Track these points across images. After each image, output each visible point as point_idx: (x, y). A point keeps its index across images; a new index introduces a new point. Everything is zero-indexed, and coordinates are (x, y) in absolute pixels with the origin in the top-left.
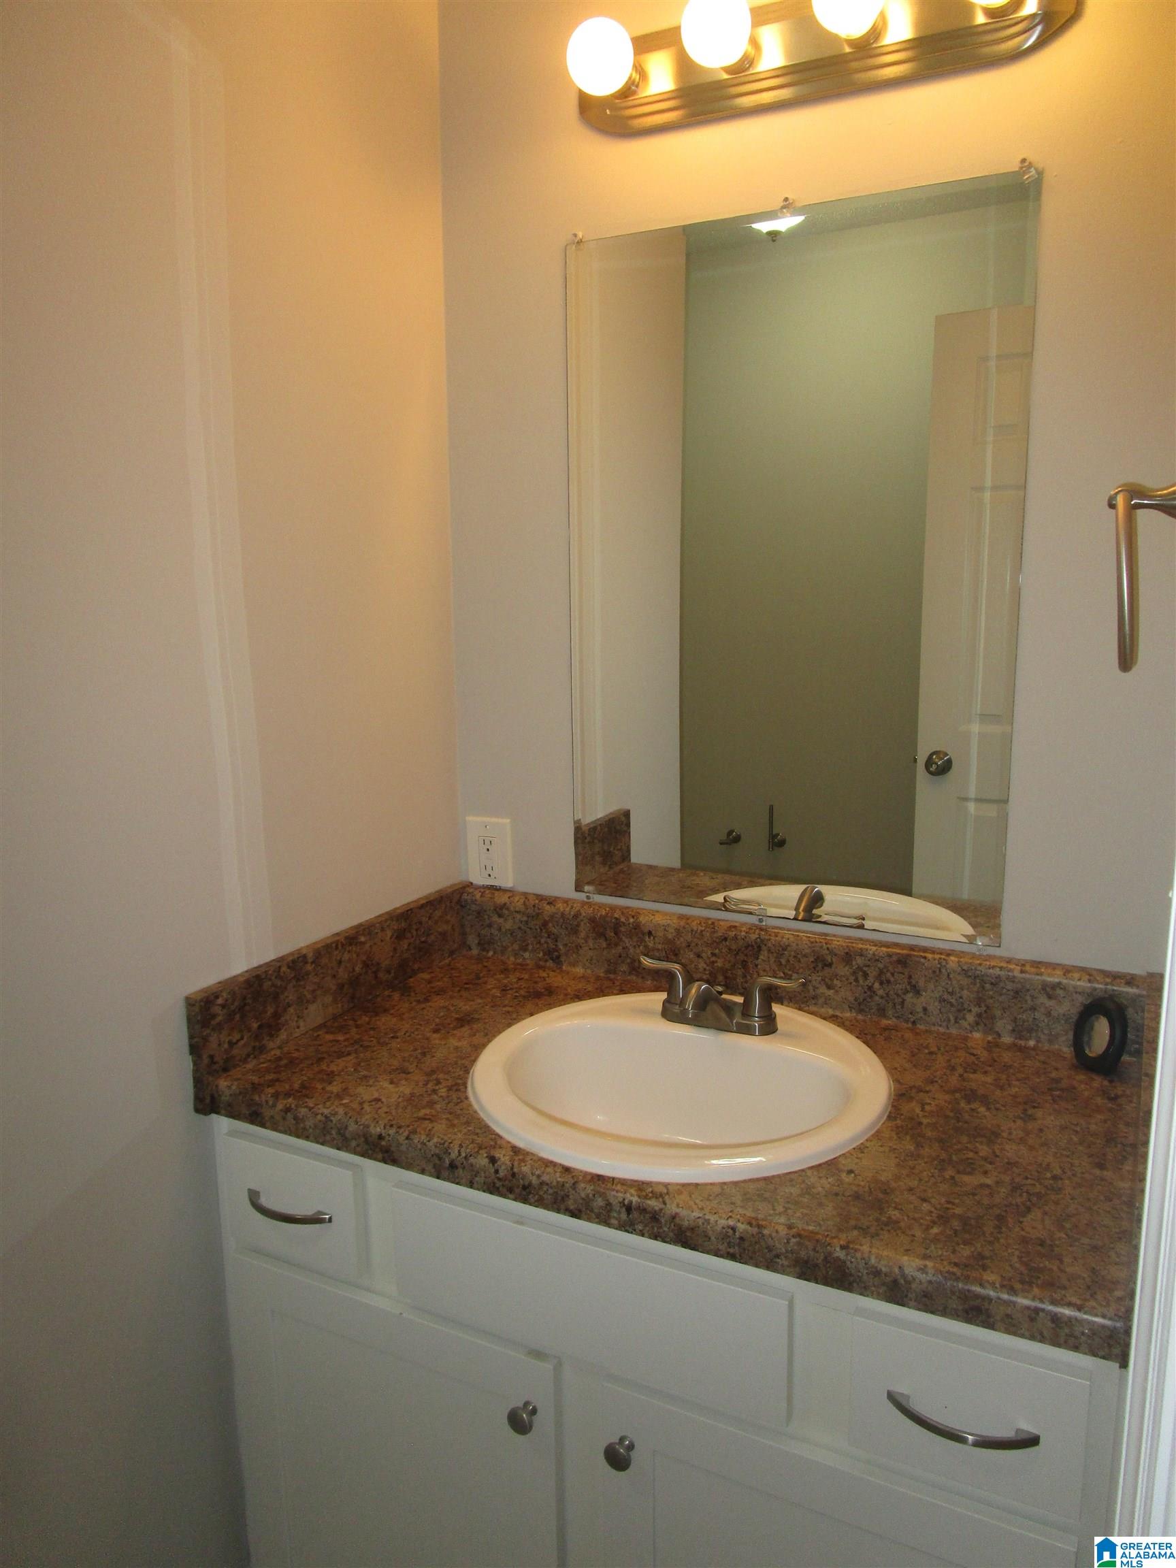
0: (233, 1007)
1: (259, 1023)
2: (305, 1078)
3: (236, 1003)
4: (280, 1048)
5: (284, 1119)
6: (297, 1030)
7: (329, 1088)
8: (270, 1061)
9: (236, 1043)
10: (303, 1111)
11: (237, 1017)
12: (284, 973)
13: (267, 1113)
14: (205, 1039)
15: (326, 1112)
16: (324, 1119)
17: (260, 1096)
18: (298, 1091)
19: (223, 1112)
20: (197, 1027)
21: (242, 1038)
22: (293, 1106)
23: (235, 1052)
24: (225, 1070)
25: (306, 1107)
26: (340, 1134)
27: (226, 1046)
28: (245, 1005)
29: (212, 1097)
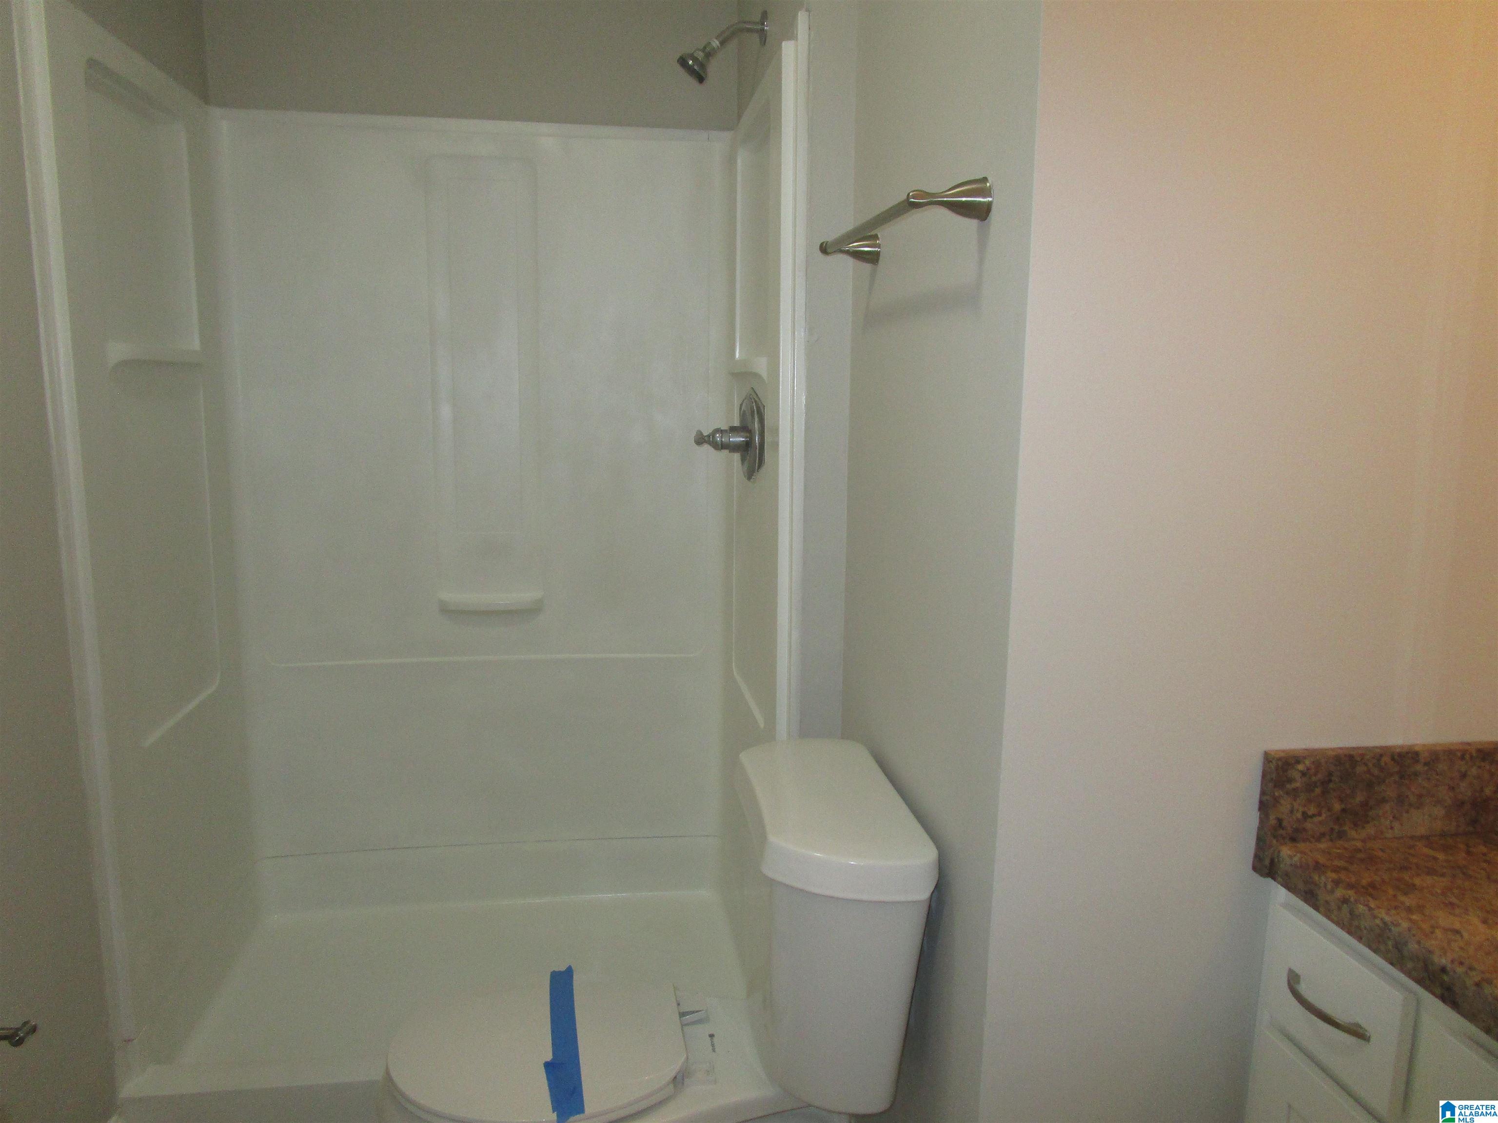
0: (1314, 779)
1: (1343, 806)
2: (1378, 879)
3: (1320, 776)
4: (1364, 841)
5: (1339, 909)
6: (1390, 831)
7: (1402, 898)
8: (1345, 849)
9: (1311, 817)
10: (1361, 908)
11: (1318, 791)
12: (1386, 764)
13: (1322, 896)
14: (1276, 800)
15: (1387, 919)
16: (1381, 925)
17: (1320, 876)
18: (1363, 887)
19: (1279, 879)
20: (1271, 785)
21: (1320, 814)
22: (1352, 899)
23: (1308, 825)
24: (1293, 840)
25: (1367, 905)
26: (1397, 948)
27: (1299, 815)
28: (1330, 781)
29: (1272, 861)
